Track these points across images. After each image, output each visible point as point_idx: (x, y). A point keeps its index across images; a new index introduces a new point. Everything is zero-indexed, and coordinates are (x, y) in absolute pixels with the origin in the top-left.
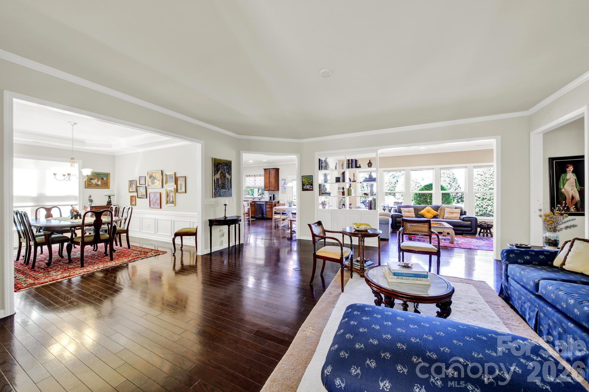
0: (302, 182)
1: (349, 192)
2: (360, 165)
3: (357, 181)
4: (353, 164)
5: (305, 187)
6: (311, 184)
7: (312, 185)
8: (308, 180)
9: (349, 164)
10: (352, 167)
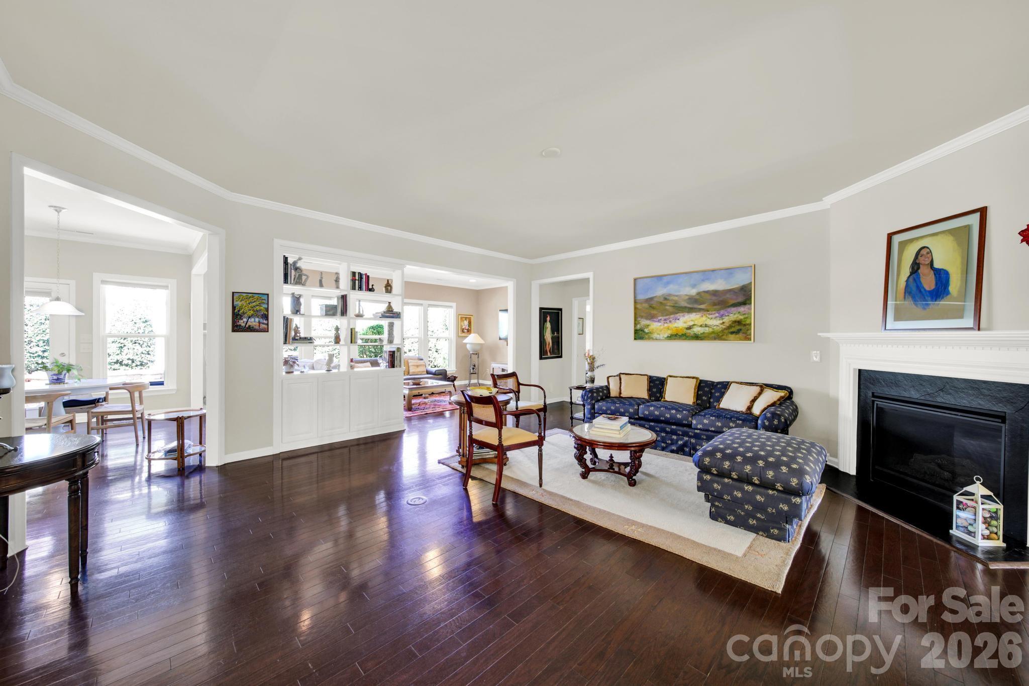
0: (234, 308)
1: (353, 336)
2: (373, 285)
3: (364, 317)
4: (361, 282)
5: (242, 323)
6: (265, 314)
7: (266, 317)
8: (254, 304)
9: (354, 281)
10: (360, 288)
